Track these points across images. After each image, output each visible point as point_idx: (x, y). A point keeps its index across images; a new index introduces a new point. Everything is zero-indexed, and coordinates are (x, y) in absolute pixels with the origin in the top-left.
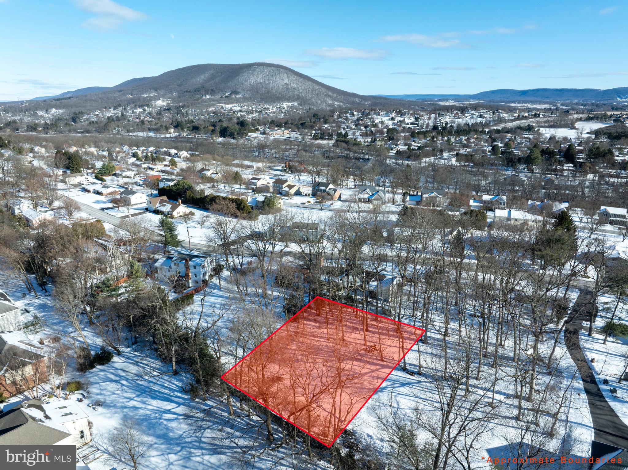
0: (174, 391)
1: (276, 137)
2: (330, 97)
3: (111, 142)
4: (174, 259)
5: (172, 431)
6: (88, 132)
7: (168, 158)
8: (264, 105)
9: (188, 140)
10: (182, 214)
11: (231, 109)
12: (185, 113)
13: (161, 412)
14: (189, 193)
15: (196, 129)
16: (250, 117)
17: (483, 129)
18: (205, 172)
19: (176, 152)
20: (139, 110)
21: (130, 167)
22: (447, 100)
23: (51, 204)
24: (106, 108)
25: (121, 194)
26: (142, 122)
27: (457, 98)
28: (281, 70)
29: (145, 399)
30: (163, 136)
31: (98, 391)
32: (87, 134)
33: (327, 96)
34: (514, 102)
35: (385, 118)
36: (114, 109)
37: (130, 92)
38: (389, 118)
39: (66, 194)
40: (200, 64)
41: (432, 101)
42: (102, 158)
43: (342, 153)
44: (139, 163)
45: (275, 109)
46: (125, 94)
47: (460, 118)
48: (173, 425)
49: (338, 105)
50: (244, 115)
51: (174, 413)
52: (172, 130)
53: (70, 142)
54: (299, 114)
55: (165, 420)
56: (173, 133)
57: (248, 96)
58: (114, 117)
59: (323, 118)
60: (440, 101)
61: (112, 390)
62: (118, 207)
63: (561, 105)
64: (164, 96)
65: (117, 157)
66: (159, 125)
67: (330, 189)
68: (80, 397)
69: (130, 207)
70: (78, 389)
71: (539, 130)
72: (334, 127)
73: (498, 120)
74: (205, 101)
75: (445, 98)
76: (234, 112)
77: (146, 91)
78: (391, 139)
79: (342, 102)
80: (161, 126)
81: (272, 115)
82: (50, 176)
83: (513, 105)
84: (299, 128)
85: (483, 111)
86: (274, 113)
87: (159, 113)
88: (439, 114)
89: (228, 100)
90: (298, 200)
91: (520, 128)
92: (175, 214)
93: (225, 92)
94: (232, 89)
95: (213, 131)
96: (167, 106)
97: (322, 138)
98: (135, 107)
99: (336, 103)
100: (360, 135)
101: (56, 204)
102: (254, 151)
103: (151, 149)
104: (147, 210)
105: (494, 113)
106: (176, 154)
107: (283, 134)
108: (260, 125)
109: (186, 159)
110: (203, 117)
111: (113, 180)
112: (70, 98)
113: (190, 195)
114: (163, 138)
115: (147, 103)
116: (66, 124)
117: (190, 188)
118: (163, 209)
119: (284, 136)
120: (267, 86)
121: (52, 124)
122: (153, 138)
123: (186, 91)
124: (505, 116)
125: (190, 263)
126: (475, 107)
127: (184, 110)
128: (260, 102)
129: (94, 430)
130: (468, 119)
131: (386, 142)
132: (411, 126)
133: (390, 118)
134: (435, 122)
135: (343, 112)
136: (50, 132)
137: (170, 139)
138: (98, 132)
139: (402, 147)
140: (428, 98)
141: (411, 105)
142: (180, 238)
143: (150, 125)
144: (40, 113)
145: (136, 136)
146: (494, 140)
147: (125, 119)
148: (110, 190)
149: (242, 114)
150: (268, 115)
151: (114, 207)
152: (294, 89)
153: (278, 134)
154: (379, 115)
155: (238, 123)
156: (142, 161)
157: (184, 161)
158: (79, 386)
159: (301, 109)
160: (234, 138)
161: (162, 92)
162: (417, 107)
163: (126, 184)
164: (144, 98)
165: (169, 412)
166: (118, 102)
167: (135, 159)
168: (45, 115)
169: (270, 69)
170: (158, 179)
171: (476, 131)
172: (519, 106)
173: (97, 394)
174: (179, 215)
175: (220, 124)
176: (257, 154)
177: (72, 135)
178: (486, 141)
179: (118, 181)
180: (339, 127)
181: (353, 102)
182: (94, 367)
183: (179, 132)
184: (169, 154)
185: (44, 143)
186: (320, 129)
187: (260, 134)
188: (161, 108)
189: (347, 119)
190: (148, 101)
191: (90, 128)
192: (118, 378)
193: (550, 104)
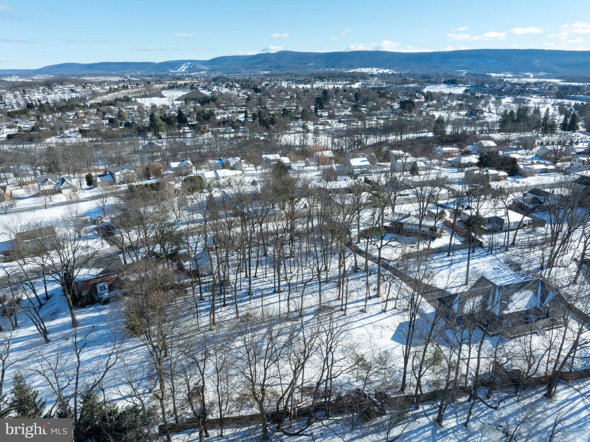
27: (21, 73)
60: (2, 76)
63: (131, 77)
71: (136, 100)
73: (92, 94)
83: (85, 78)
85: (71, 86)
88: (24, 91)
91: (118, 100)
105: (84, 87)
126: (60, 82)
130: (60, 95)
134: (25, 100)
146: (104, 113)
171: (78, 106)
193: (121, 76)
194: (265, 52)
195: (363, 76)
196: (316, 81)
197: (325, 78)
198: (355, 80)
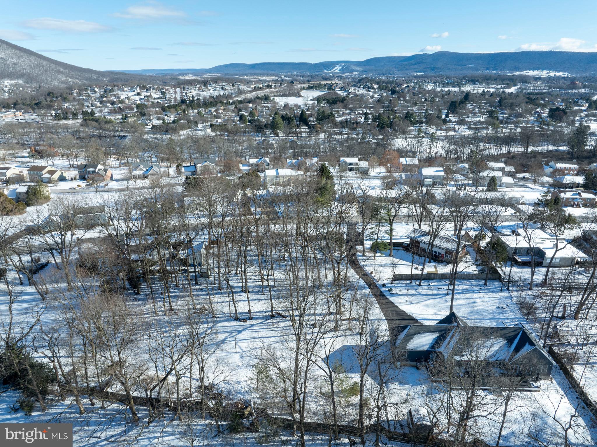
1: (7, 120)
17: (227, 100)
27: (194, 72)
34: (246, 75)
35: (131, 94)
38: (134, 93)
41: (171, 75)
43: (93, 132)
47: (204, 91)
54: (27, 92)
60: (179, 75)
63: (285, 76)
67: (99, 170)
71: (274, 99)
72: (77, 105)
73: (238, 92)
75: (184, 72)
78: (142, 114)
79: (76, 78)
83: (246, 77)
84: (33, 109)
85: (223, 84)
88: (184, 88)
90: (65, 186)
91: (258, 98)
105: (233, 85)
107: (15, 116)
119: (17, 118)
124: (243, 87)
126: (216, 81)
130: (212, 92)
131: (138, 118)
132: (159, 100)
134: (182, 96)
135: (82, 89)
139: (156, 122)
140: (167, 72)
141: (153, 80)
146: (240, 110)
152: (15, 64)
153: (9, 116)
154: (123, 91)
159: (29, 87)
162: (159, 82)
171: (222, 103)
172: (252, 78)
178: (233, 111)
180: (83, 105)
181: (90, 78)
186: (60, 108)
189: (89, 96)
193: (276, 76)
194: (421, 53)
195: (524, 80)
196: (466, 84)
197: (478, 81)
198: (512, 83)
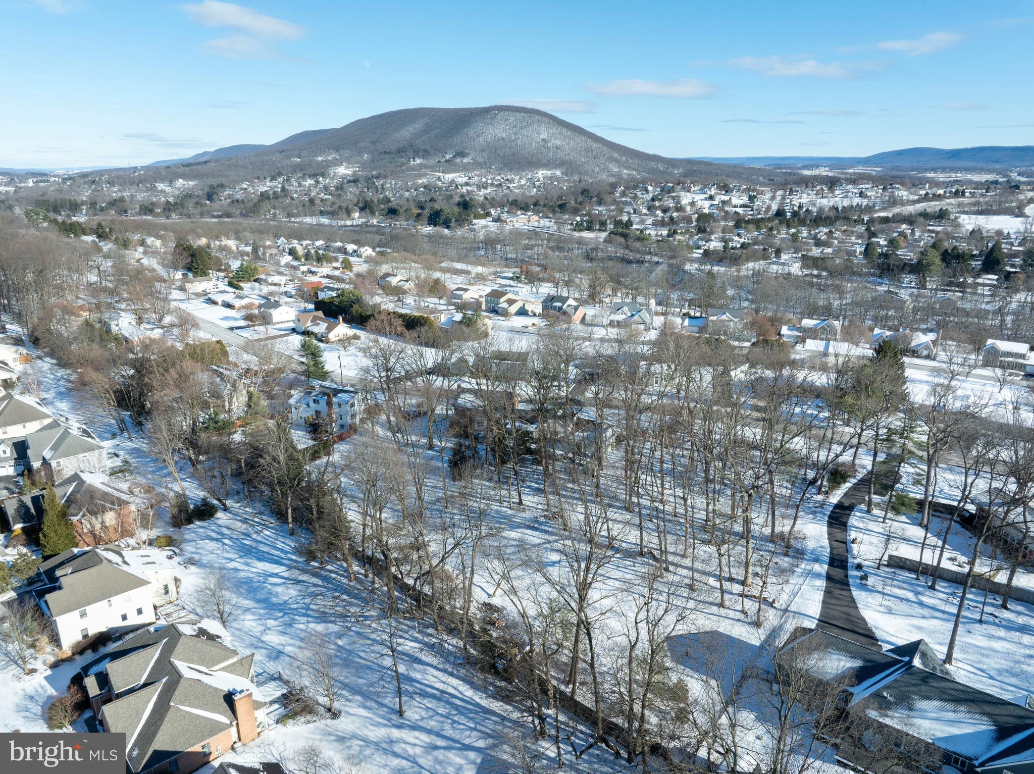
0: (286, 553)
1: (517, 225)
2: (616, 160)
3: (261, 232)
4: (314, 393)
5: (276, 596)
6: (229, 215)
7: (341, 257)
8: (506, 175)
9: (379, 231)
10: (341, 337)
11: (453, 181)
12: (380, 187)
13: (266, 575)
14: (356, 307)
15: (393, 212)
16: (481, 193)
17: (860, 216)
18: (389, 279)
19: (355, 247)
20: (310, 182)
21: (282, 269)
22: (817, 167)
23: (160, 320)
24: (258, 178)
25: (260, 306)
26: (312, 201)
27: (836, 162)
28: (537, 117)
29: (249, 561)
30: (342, 223)
31: (194, 550)
32: (227, 220)
33: (611, 159)
34: (935, 170)
35: (699, 197)
36: (271, 180)
37: (296, 153)
38: (705, 196)
39: (183, 306)
40: (407, 108)
41: (790, 168)
42: (243, 256)
43: (616, 253)
44: (295, 263)
45: (523, 182)
46: (288, 157)
47: (826, 197)
48: (279, 589)
49: (628, 175)
50: (472, 191)
51: (282, 578)
52: (357, 215)
53: (200, 231)
54: (561, 188)
55: (270, 584)
56: (357, 218)
57: (481, 160)
58: (271, 192)
59: (598, 196)
60: (804, 168)
61: (211, 549)
62: (254, 326)
64: (349, 161)
65: (264, 254)
66: (336, 206)
67: (569, 306)
68: (170, 553)
69: (269, 327)
70: (169, 545)
71: (956, 218)
72: (613, 211)
73: (889, 201)
74: (413, 169)
75: (814, 163)
76: (457, 186)
77: (321, 152)
78: (701, 230)
79: (634, 169)
80: (340, 208)
81: (517, 191)
82: (164, 281)
84: (554, 212)
85: (867, 186)
86: (521, 187)
87: (340, 187)
88: (791, 191)
89: (450, 166)
90: (519, 322)
91: (925, 215)
92: (332, 336)
93: (446, 153)
94: (457, 148)
95: (419, 215)
96: (353, 175)
97: (590, 229)
98: (304, 177)
99: (625, 171)
100: (653, 224)
101: (168, 319)
102: (479, 249)
103: (319, 243)
104: (294, 330)
105: (884, 189)
106: (355, 251)
107: (529, 221)
108: (493, 206)
109: (368, 260)
110: (407, 194)
111: (253, 289)
112: (206, 162)
113: (357, 311)
114: (342, 226)
115: (323, 171)
116: (197, 203)
117: (358, 300)
118: (315, 329)
119: (530, 224)
120: (513, 144)
121: (176, 203)
122: (326, 226)
123: (385, 152)
124: (903, 193)
125: (334, 400)
126: (854, 180)
127: (379, 183)
128: (500, 170)
129: (182, 590)
130: (838, 199)
131: (691, 236)
132: (740, 210)
133: (707, 196)
134: (782, 203)
135: (632, 185)
136: (173, 215)
137: (351, 228)
138: (244, 216)
139: (715, 244)
140: (786, 162)
141: (752, 175)
142: (328, 368)
143: (324, 206)
144: (160, 186)
145: (300, 223)
146: (874, 235)
147: (286, 196)
148: (245, 302)
149: (469, 188)
150: (511, 191)
151: (249, 326)
152: (557, 148)
153: (521, 222)
154: (689, 191)
155: (459, 204)
156: (300, 261)
157: (366, 262)
158: (170, 542)
159: (566, 181)
160: (448, 227)
161: (346, 153)
162: (761, 179)
163: (271, 294)
164: (318, 163)
165: (276, 575)
166: (277, 168)
167: (291, 258)
168: (168, 189)
169: (519, 115)
170: (317, 288)
171: (847, 219)
172: (941, 177)
173: (193, 553)
174: (337, 338)
175: (430, 205)
176: (482, 253)
177: (204, 220)
178: (859, 236)
179: (261, 290)
180: (621, 211)
181: (654, 169)
182: (192, 523)
183: (367, 218)
184: (344, 251)
185: (162, 232)
186: (589, 214)
187: (493, 221)
188: (344, 178)
189: (635, 197)
190: (323, 167)
191: (232, 210)
192: (219, 537)
